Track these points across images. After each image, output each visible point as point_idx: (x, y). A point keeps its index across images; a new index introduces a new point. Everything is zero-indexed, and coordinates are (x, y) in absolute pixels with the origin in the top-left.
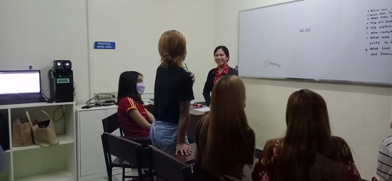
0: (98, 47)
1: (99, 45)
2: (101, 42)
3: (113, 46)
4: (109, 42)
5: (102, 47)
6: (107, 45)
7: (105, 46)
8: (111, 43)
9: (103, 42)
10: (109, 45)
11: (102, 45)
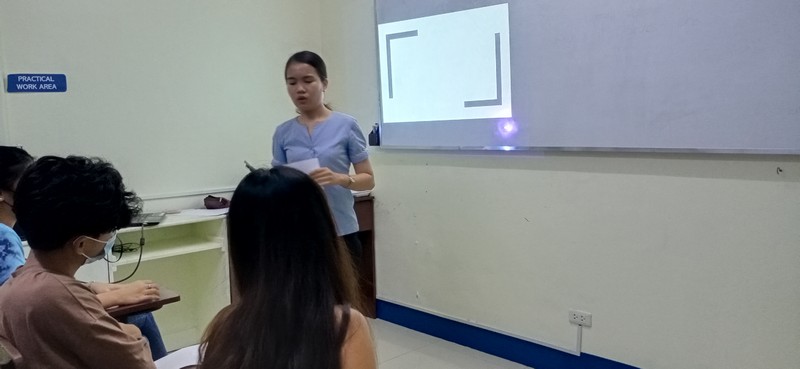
0: (19, 87)
1: (22, 82)
2: (27, 75)
3: (59, 83)
4: (49, 75)
5: (29, 86)
6: (43, 83)
7: (38, 84)
8: (54, 76)
9: (31, 75)
10: (48, 82)
11: (29, 82)
